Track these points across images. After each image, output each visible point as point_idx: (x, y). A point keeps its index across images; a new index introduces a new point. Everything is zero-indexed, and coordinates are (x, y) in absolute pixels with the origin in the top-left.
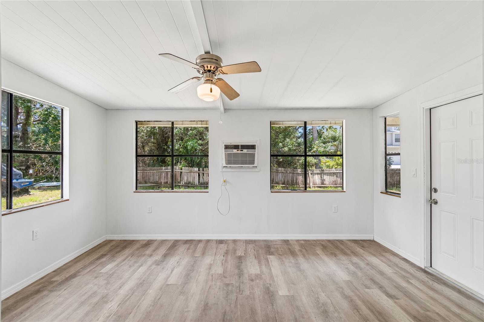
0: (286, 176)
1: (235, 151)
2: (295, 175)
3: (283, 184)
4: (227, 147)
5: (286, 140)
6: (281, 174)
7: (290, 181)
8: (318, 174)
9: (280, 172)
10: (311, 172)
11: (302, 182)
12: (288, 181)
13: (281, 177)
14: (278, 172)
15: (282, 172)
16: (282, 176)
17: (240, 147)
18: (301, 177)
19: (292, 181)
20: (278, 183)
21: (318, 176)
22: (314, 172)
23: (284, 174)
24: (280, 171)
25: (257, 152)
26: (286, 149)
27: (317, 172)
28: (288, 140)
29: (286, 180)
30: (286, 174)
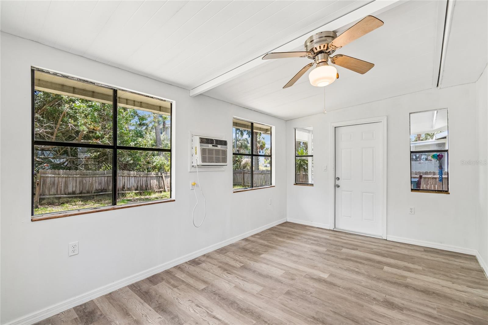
0: (139, 180)
2: (149, 179)
3: (136, 190)
7: (144, 186)
9: (132, 177)
10: (165, 175)
11: (156, 187)
12: (142, 187)
13: (133, 182)
14: (130, 177)
15: (134, 176)
16: (134, 180)
18: (155, 180)
19: (147, 186)
20: (129, 189)
23: (137, 178)
24: (132, 175)
29: (139, 185)
30: (139, 178)
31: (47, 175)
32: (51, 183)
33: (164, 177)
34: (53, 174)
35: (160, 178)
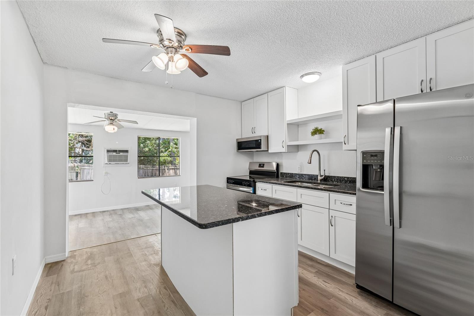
0: (147, 171)
1: (114, 154)
4: (108, 151)
5: (147, 142)
6: (142, 169)
8: (172, 169)
10: (167, 168)
16: (143, 171)
17: (118, 151)
21: (173, 171)
22: (170, 168)
23: (145, 170)
25: (129, 154)
26: (147, 149)
27: (172, 168)
28: (148, 142)
30: (147, 170)
31: (85, 168)
32: (87, 172)
33: (166, 169)
34: (88, 167)
35: (163, 170)
